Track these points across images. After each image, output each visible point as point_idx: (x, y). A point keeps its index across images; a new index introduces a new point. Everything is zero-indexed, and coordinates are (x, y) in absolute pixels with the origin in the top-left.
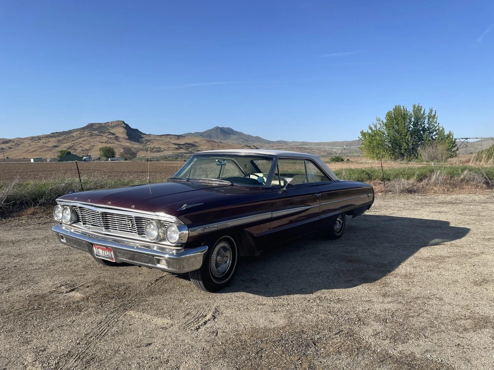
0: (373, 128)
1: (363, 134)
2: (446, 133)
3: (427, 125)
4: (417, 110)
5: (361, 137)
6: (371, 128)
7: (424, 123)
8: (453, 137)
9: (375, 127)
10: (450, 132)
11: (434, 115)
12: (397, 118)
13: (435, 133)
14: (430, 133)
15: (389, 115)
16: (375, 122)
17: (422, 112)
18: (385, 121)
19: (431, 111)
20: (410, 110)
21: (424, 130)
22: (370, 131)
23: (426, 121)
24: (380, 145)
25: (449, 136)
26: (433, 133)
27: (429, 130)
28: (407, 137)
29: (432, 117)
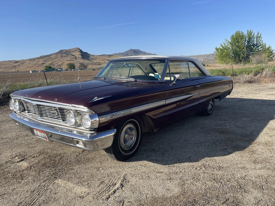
0: (223, 45)
1: (217, 49)
2: (267, 46)
3: (256, 42)
4: (250, 33)
5: (215, 51)
6: (222, 46)
7: (254, 41)
8: (271, 49)
9: (225, 44)
10: (269, 46)
11: (260, 36)
12: (237, 38)
13: (260, 47)
14: (257, 47)
15: (232, 37)
16: (225, 42)
17: (253, 34)
18: (230, 41)
19: (258, 34)
20: (245, 33)
21: (254, 45)
22: (221, 47)
23: (255, 39)
24: (227, 55)
25: (268, 48)
26: (259, 47)
27: (257, 45)
28: (244, 50)
29: (259, 37)
